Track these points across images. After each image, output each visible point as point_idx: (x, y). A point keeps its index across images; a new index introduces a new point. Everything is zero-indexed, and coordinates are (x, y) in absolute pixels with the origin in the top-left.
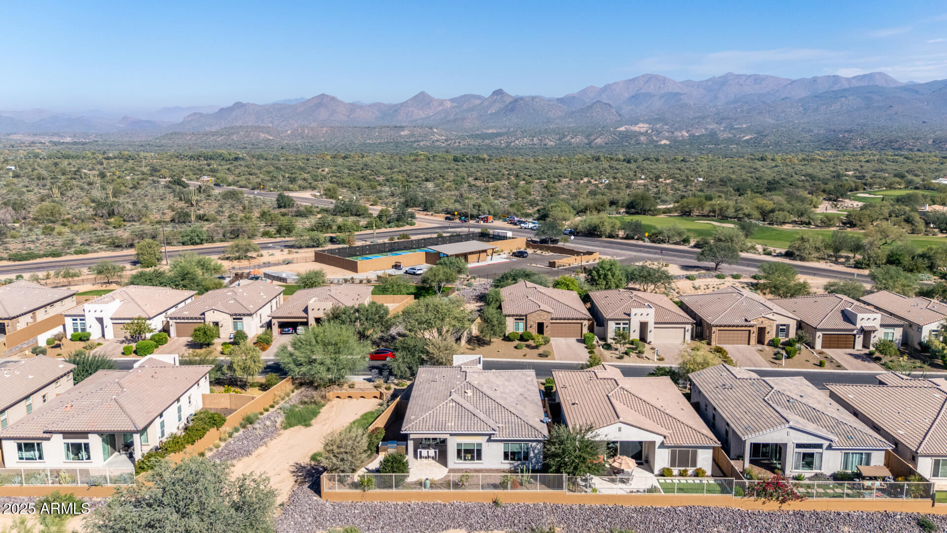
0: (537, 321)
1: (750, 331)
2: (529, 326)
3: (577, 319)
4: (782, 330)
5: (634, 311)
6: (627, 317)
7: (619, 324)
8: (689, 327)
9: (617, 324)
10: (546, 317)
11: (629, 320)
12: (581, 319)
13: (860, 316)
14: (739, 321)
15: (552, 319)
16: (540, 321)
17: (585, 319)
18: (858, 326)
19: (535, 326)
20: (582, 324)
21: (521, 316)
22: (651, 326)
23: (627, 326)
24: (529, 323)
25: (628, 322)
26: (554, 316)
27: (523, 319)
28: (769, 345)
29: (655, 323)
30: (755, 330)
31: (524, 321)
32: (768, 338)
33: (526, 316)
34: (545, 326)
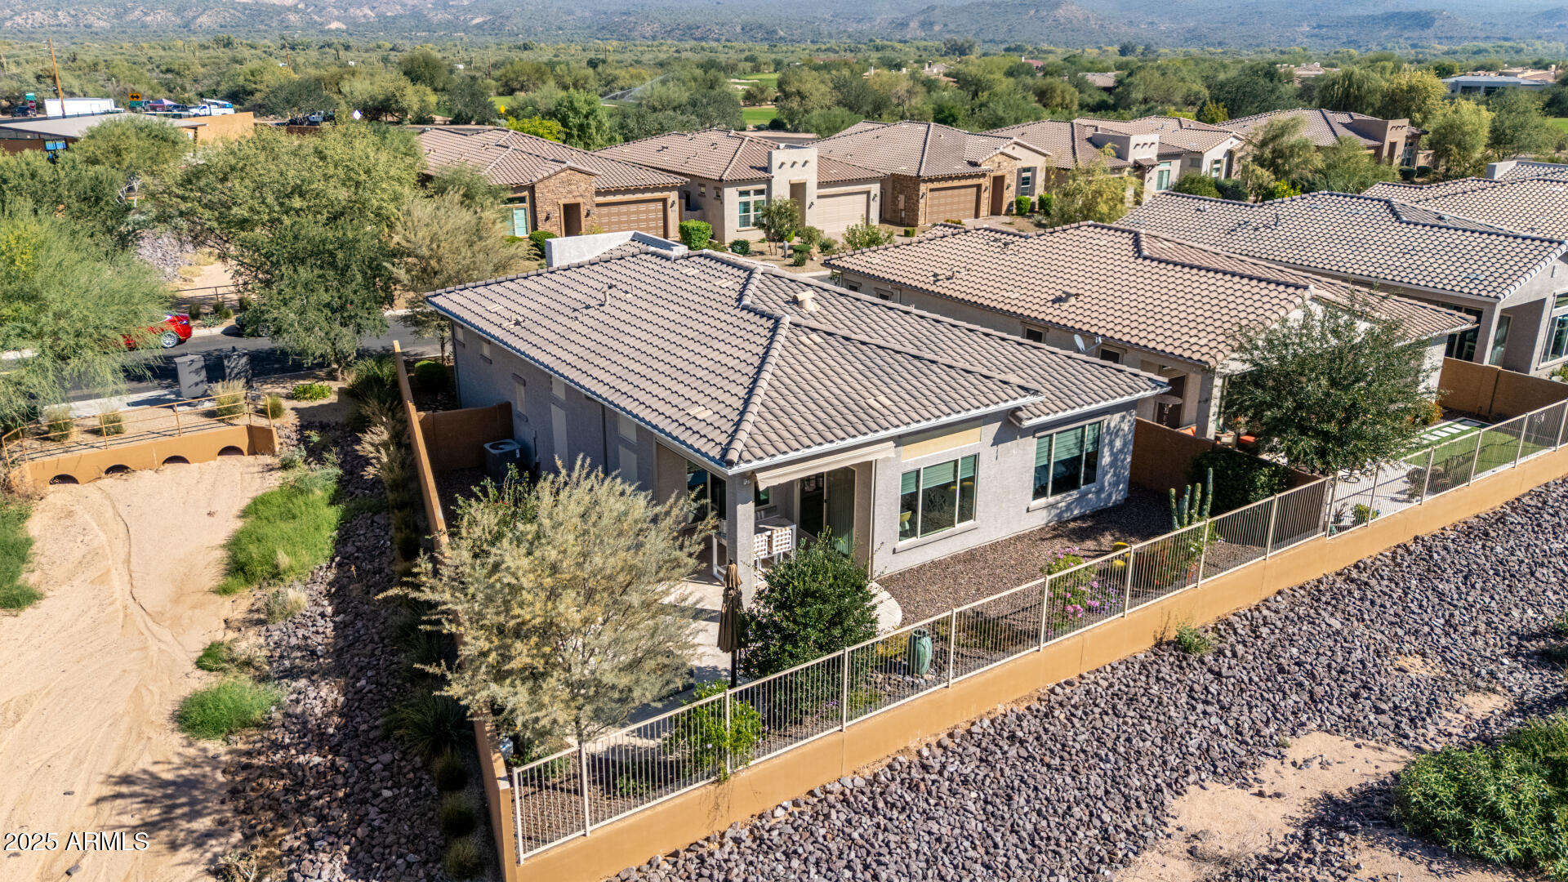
0: (562, 202)
1: (979, 187)
2: (541, 216)
3: (656, 189)
4: (1026, 181)
5: (779, 156)
6: (762, 174)
7: (747, 193)
8: (875, 189)
9: (742, 194)
10: (583, 186)
11: (769, 181)
12: (666, 188)
13: (1133, 140)
14: (961, 168)
15: (598, 193)
16: (570, 200)
17: (670, 189)
18: (1131, 160)
19: (558, 215)
20: (664, 201)
21: (520, 188)
22: (812, 192)
23: (763, 197)
24: (543, 208)
25: (763, 186)
26: (603, 184)
27: (522, 200)
28: (1009, 212)
29: (821, 185)
30: (986, 182)
31: (527, 205)
32: (1009, 196)
33: (532, 189)
34: (583, 213)
